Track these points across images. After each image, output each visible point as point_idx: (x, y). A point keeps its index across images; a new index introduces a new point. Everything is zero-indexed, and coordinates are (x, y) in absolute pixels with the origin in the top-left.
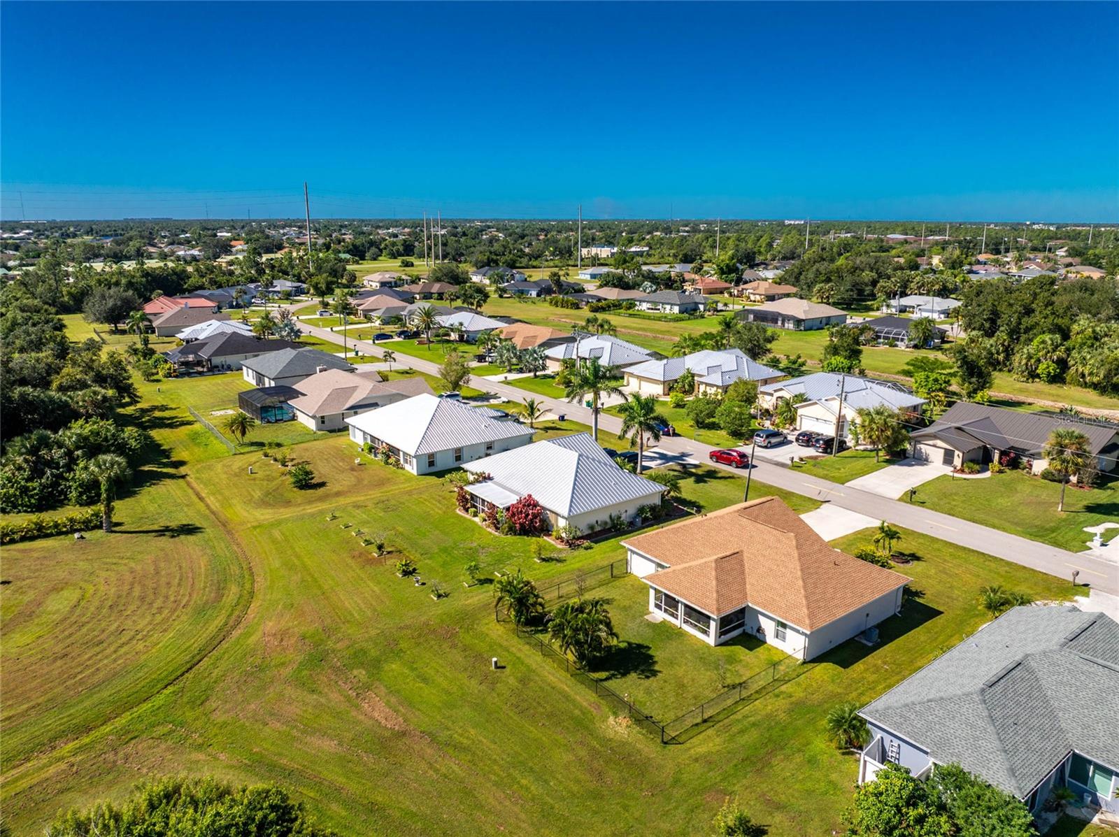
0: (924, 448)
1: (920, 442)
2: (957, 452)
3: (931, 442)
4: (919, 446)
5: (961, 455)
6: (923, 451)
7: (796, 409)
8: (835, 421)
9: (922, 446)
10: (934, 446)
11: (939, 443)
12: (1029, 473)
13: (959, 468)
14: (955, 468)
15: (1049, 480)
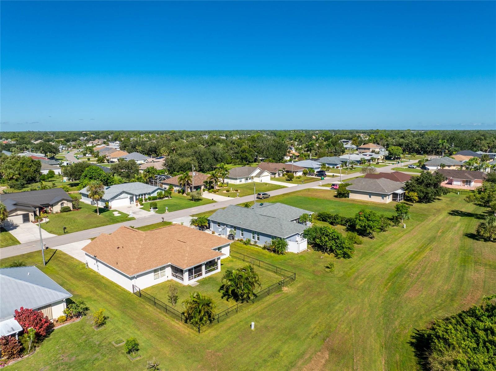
2: (30, 214)
3: (14, 214)
5: (33, 214)
6: (10, 221)
10: (17, 215)
11: (19, 212)
12: (53, 213)
13: (34, 221)
14: (32, 222)
15: (66, 212)
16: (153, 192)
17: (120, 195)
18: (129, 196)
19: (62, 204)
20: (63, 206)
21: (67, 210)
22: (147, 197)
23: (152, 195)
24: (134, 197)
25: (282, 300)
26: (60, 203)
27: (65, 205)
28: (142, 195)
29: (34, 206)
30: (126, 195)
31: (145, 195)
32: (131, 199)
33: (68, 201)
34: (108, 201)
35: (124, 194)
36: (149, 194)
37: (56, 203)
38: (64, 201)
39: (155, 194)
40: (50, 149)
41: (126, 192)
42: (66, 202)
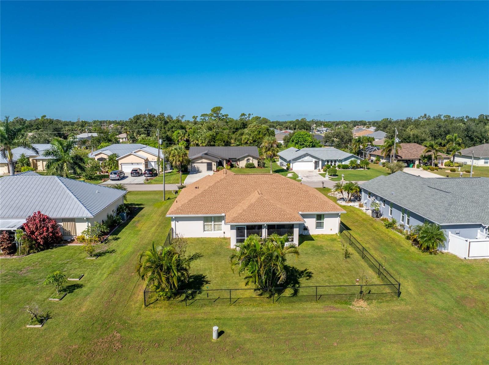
0: (196, 165)
1: (194, 163)
2: (213, 163)
3: (200, 161)
4: (193, 165)
5: (215, 164)
6: (196, 167)
7: (117, 161)
8: (144, 162)
9: (195, 164)
10: (202, 163)
11: (204, 160)
12: (239, 167)
13: (216, 170)
14: (214, 171)
15: (250, 168)
16: (346, 159)
17: (303, 158)
18: (314, 160)
19: (248, 160)
20: (248, 162)
21: (251, 166)
22: (337, 164)
23: (343, 163)
24: (320, 162)
25: (330, 319)
26: (246, 159)
27: (251, 162)
28: (332, 162)
29: (222, 158)
30: (311, 158)
31: (335, 161)
32: (316, 164)
33: (254, 158)
34: (289, 162)
35: (308, 157)
36: (341, 161)
37: (243, 159)
38: (250, 158)
39: (347, 163)
40: (303, 126)
41: (310, 155)
42: (252, 158)
